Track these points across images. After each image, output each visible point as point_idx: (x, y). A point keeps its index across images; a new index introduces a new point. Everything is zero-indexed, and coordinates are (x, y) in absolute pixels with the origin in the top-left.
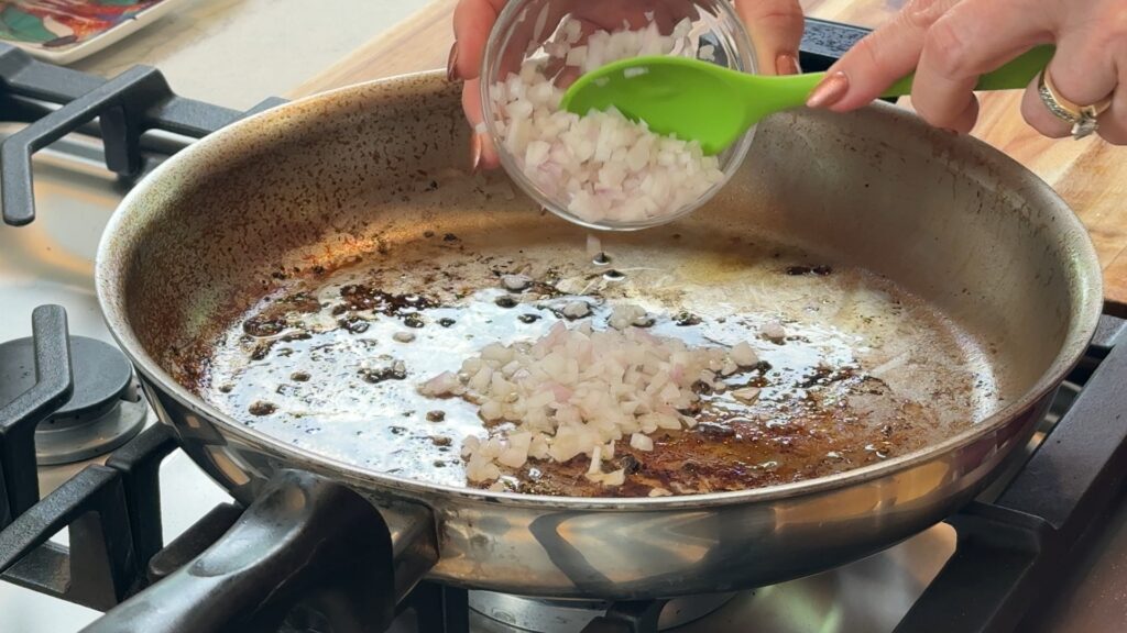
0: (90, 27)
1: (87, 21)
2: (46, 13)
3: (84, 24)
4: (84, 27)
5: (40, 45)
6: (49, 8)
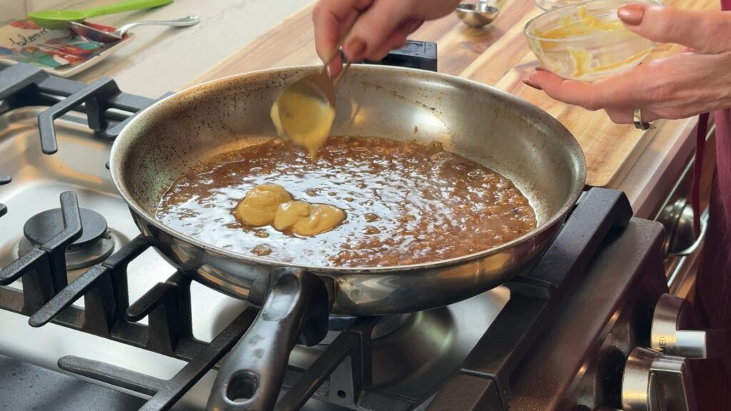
0: (77, 60)
1: (75, 57)
2: (54, 53)
3: (73, 58)
4: (74, 60)
5: (53, 68)
6: (56, 52)
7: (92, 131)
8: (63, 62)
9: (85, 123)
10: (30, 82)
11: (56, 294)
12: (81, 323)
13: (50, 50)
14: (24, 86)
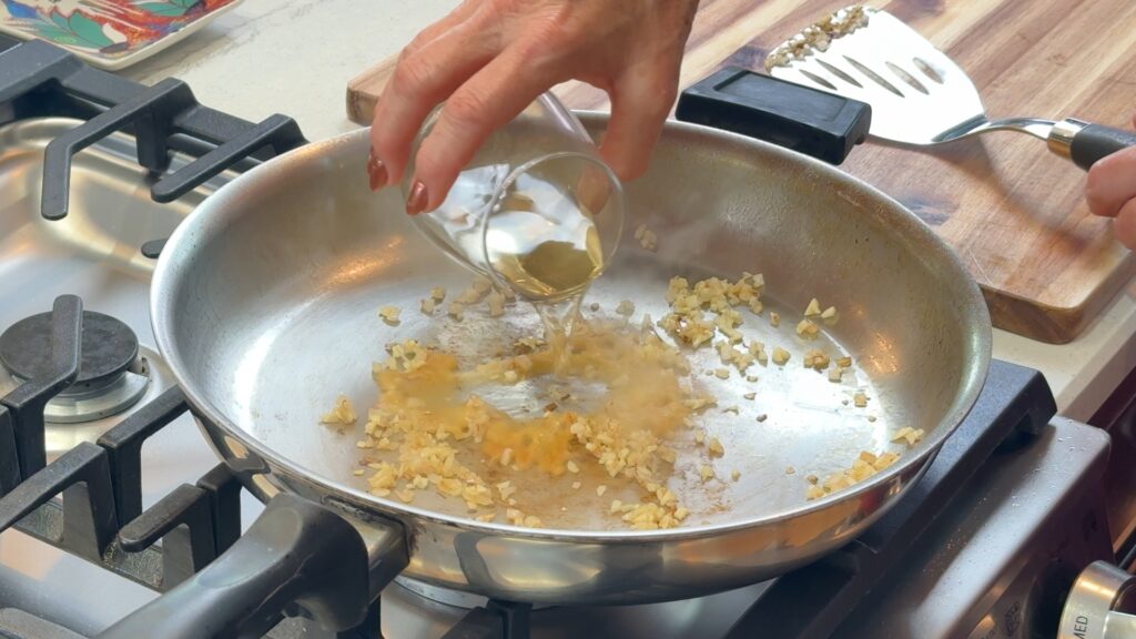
0: (141, 35)
1: (139, 29)
2: (105, 21)
3: (136, 32)
4: (136, 35)
5: (96, 51)
6: (109, 16)
7: (141, 169)
8: (118, 37)
9: (131, 154)
10: (48, 76)
11: (23, 481)
12: (56, 533)
13: (100, 14)
14: (36, 82)
